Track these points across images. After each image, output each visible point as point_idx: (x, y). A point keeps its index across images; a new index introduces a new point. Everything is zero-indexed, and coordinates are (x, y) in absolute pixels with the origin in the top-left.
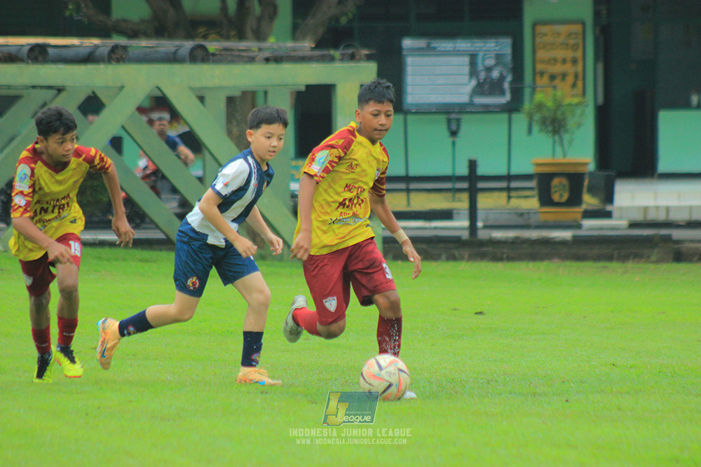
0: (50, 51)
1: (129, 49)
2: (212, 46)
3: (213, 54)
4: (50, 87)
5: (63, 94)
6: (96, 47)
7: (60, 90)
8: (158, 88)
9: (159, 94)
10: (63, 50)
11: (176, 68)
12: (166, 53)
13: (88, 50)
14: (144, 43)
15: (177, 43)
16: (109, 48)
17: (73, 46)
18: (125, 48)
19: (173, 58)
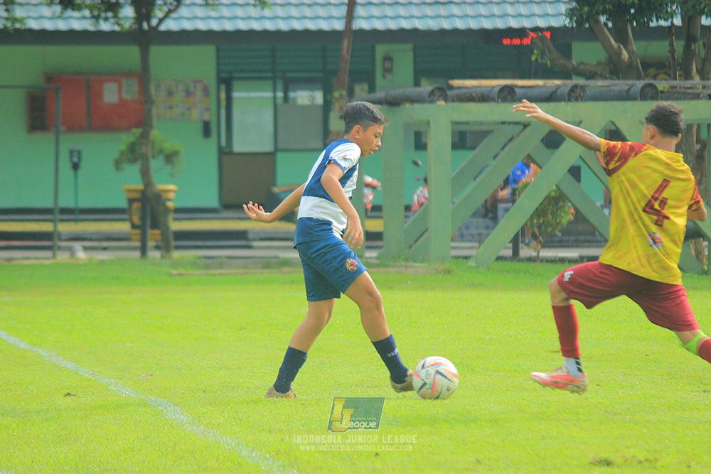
0: (518, 91)
1: (586, 89)
2: (662, 85)
3: (662, 92)
4: (517, 123)
5: (528, 129)
6: (559, 87)
7: (526, 126)
8: (613, 123)
9: (613, 128)
10: (529, 89)
11: (629, 104)
12: (620, 92)
13: (550, 90)
14: (600, 83)
15: (630, 82)
16: (569, 88)
17: (538, 86)
18: (583, 88)
19: (626, 96)
